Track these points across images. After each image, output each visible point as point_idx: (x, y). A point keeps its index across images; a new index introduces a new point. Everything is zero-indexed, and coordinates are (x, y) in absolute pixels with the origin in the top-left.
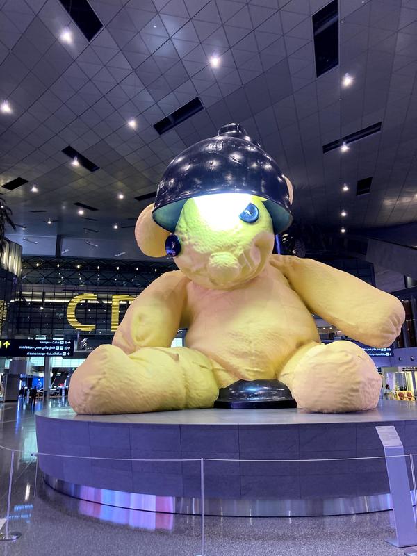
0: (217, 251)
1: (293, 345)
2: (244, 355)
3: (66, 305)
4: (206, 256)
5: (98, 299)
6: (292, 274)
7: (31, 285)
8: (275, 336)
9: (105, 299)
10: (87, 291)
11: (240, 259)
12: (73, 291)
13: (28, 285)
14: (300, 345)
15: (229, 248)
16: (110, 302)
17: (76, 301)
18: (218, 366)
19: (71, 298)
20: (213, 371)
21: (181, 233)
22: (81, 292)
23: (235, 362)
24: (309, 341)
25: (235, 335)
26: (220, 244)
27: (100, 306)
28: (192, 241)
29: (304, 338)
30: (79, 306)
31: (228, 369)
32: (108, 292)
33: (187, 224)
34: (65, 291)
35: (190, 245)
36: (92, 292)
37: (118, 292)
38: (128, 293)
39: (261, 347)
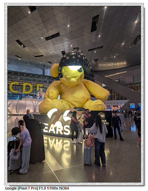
0: (72, 78)
2: (76, 102)
3: (9, 85)
4: (69, 79)
5: (19, 84)
6: (86, 84)
8: (83, 98)
9: (21, 84)
10: (16, 81)
11: (77, 80)
12: (11, 81)
15: (75, 77)
16: (23, 85)
17: (12, 84)
18: (70, 104)
19: (11, 83)
20: (69, 105)
21: (63, 72)
22: (14, 81)
23: (74, 103)
25: (75, 97)
26: (73, 76)
27: (19, 86)
28: (66, 75)
29: (88, 98)
30: (13, 85)
31: (73, 104)
32: (22, 82)
33: (65, 70)
34: (9, 80)
35: (65, 76)
36: (17, 81)
37: (25, 82)
38: (28, 82)
39: (80, 100)
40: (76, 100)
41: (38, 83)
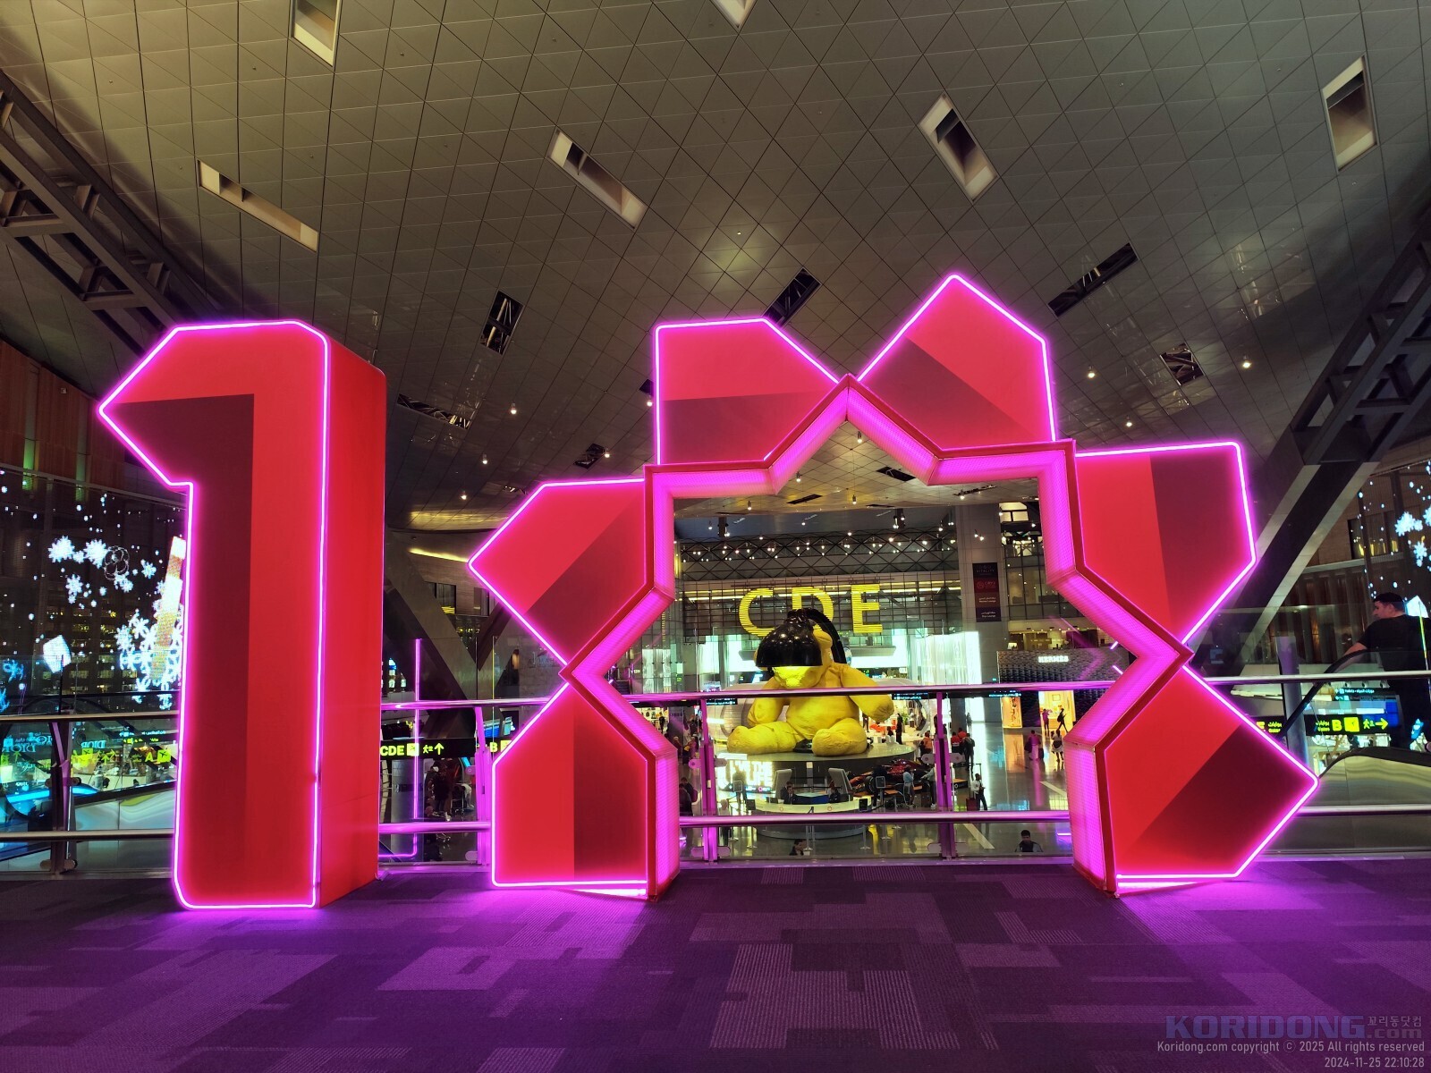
1: (833, 720)
3: (737, 602)
5: (774, 594)
7: (695, 583)
10: (761, 586)
11: (801, 681)
12: (746, 585)
13: (691, 583)
14: (839, 720)
16: (790, 595)
18: (795, 732)
19: (743, 594)
20: (793, 735)
22: (755, 585)
23: (802, 731)
24: (844, 718)
30: (753, 602)
32: (786, 584)
34: (734, 587)
36: (766, 586)
37: (798, 585)
38: (812, 584)
39: (812, 724)
40: (806, 724)
41: (856, 582)
